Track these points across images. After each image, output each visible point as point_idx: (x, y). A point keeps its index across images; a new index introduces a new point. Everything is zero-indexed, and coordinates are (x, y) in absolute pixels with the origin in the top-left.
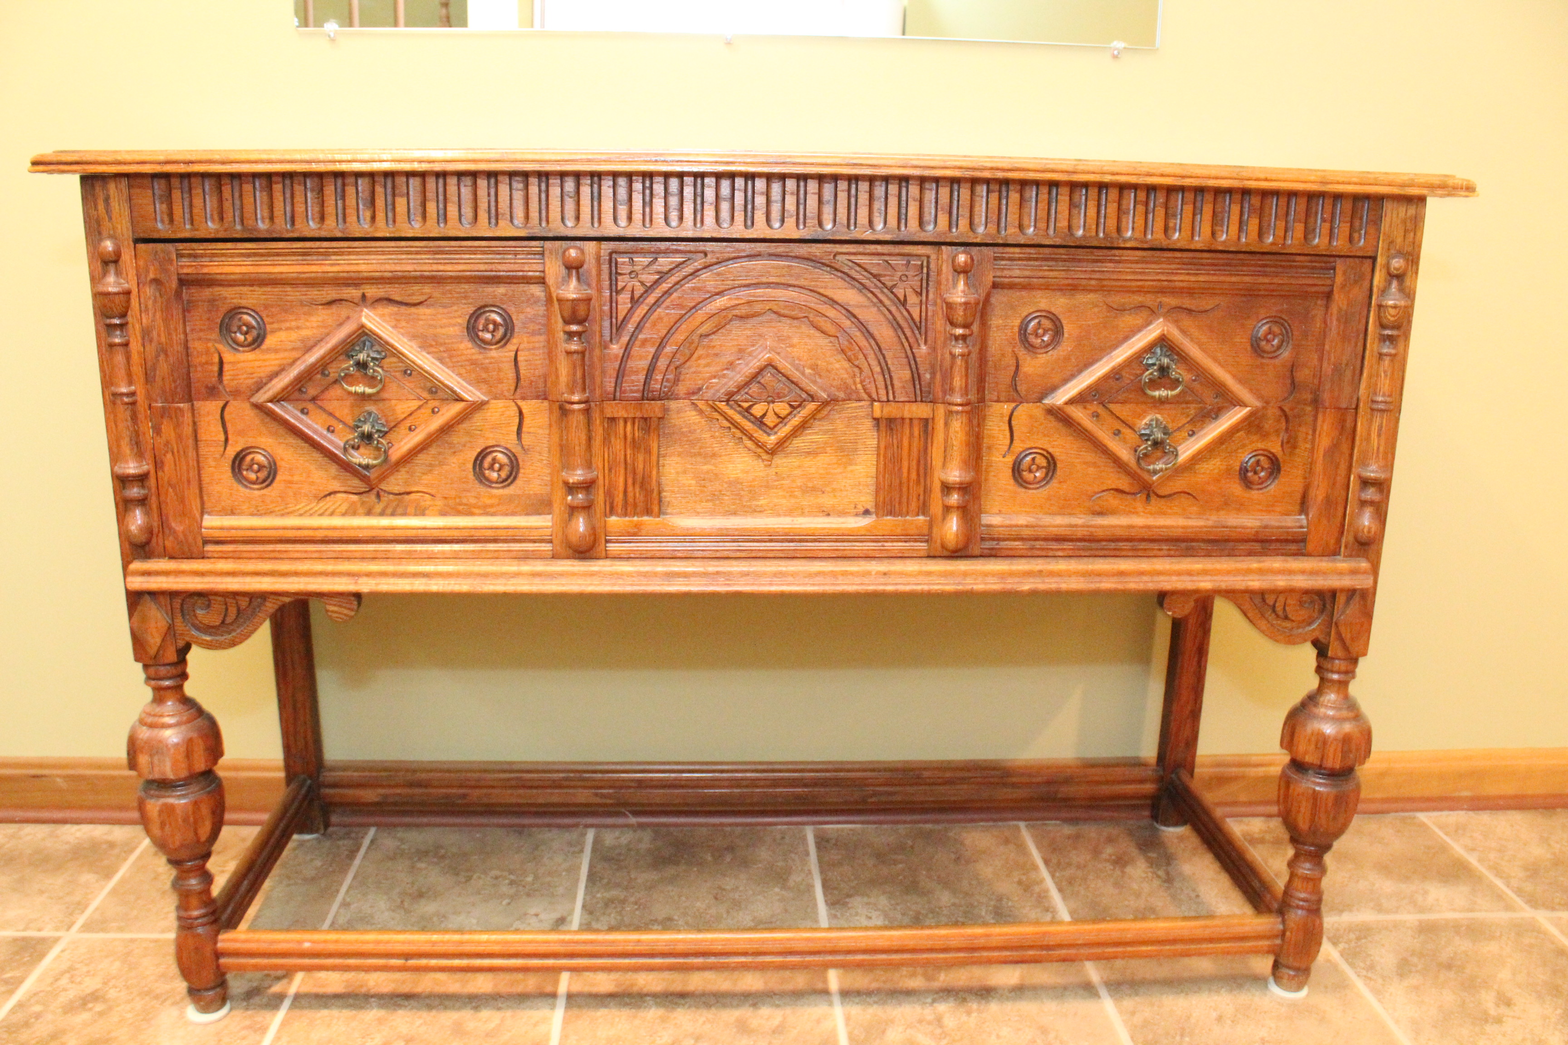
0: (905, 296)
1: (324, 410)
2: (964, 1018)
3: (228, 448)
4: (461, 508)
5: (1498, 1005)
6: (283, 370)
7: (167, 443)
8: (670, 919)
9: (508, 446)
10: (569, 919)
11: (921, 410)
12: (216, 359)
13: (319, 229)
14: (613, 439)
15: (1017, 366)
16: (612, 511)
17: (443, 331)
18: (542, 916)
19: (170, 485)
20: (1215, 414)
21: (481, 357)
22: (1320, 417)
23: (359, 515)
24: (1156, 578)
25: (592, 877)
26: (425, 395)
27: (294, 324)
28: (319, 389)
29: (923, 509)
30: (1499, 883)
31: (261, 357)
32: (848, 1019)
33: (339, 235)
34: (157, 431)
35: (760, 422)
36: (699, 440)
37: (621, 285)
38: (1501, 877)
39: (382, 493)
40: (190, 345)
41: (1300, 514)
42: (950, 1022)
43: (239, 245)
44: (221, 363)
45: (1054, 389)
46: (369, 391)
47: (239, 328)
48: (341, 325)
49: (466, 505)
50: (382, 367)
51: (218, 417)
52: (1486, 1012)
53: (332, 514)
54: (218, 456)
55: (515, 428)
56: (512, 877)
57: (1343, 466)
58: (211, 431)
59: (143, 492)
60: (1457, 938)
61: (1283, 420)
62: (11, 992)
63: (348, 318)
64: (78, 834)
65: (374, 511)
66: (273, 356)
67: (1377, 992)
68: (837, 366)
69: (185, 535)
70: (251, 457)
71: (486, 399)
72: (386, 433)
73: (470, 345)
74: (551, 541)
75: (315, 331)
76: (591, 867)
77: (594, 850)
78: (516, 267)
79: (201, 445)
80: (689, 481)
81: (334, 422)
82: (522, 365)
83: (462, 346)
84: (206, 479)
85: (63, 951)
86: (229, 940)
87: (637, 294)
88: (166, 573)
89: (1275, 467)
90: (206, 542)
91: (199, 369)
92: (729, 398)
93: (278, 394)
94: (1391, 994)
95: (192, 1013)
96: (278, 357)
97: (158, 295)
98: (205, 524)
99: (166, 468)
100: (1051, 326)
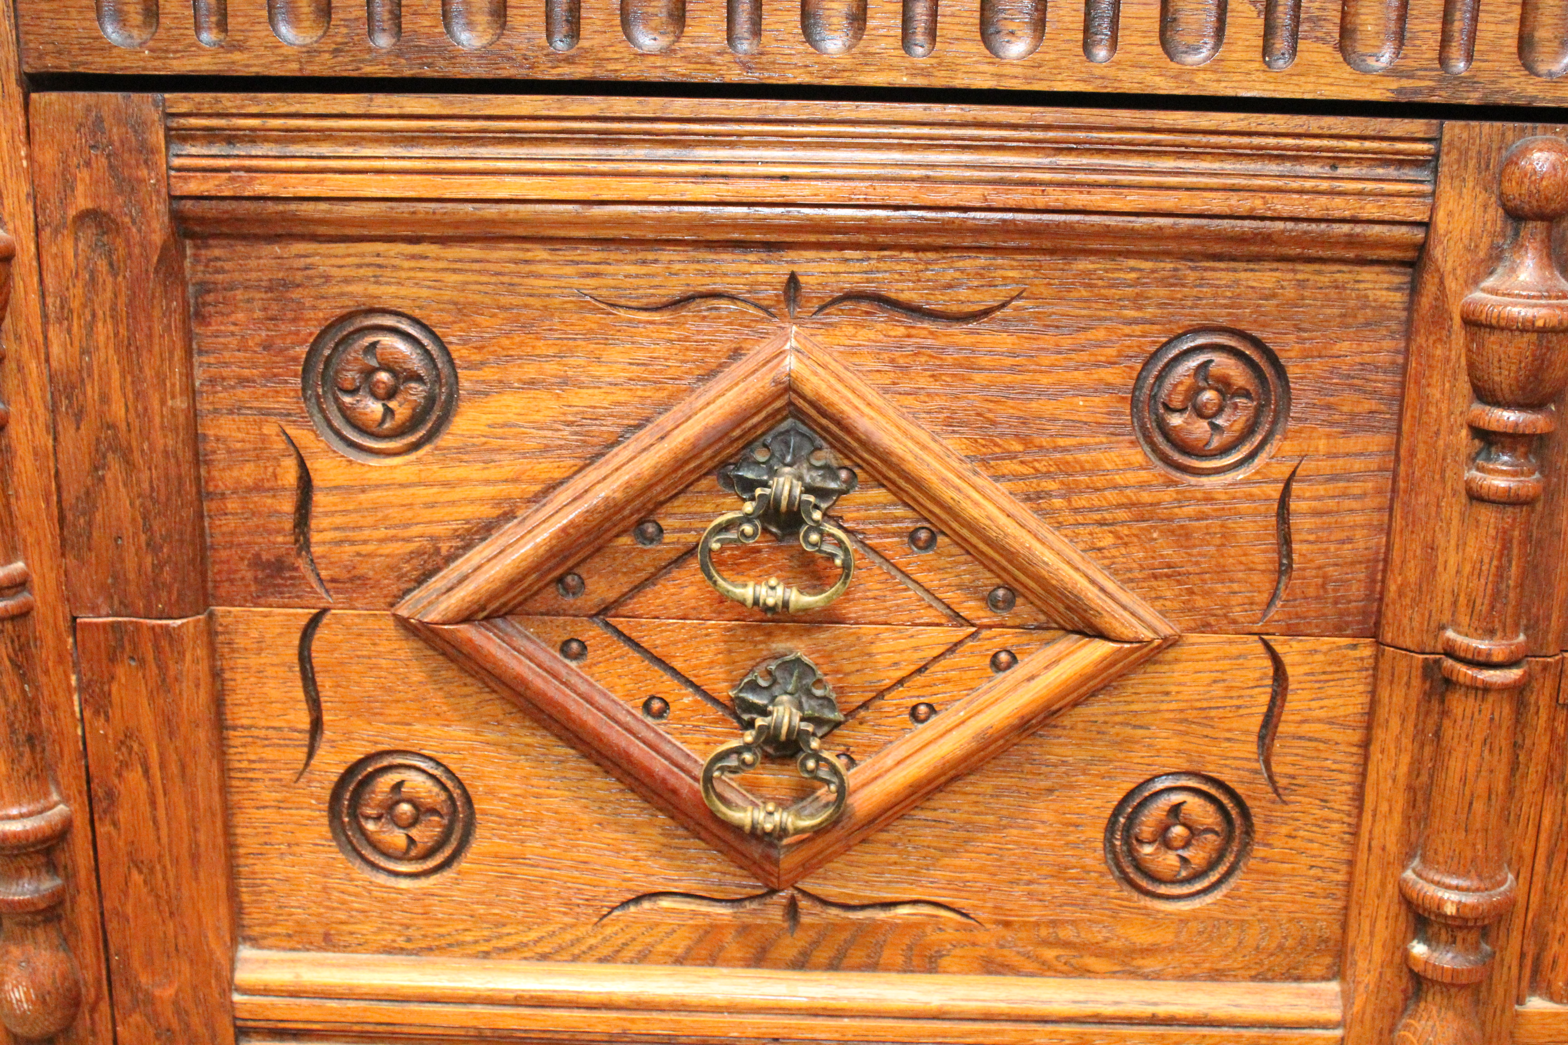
1: (635, 645)
3: (323, 752)
4: (1049, 954)
6: (508, 516)
7: (127, 737)
9: (1226, 776)
12: (290, 476)
13: (668, 52)
16: (1536, 984)
17: (1048, 407)
19: (137, 865)
21: (1168, 495)
23: (729, 963)
26: (970, 608)
27: (551, 367)
28: (623, 584)
31: (438, 472)
33: (735, 76)
34: (97, 699)
39: (805, 903)
40: (210, 429)
43: (382, 102)
44: (306, 487)
46: (798, 599)
47: (368, 373)
48: (710, 374)
49: (1066, 944)
50: (837, 520)
51: (291, 654)
53: (643, 958)
54: (287, 775)
55: (1255, 723)
58: (268, 699)
59: (49, 884)
63: (736, 354)
65: (773, 955)
66: (472, 471)
69: (180, 1011)
70: (393, 778)
71: (1166, 629)
72: (837, 724)
73: (1137, 455)
75: (622, 396)
78: (1340, 207)
79: (235, 737)
81: (666, 685)
82: (1301, 525)
83: (1110, 458)
84: (247, 840)
90: (245, 1032)
91: (232, 505)
93: (494, 596)
96: (492, 473)
97: (102, 265)
98: (242, 976)
99: (122, 815)
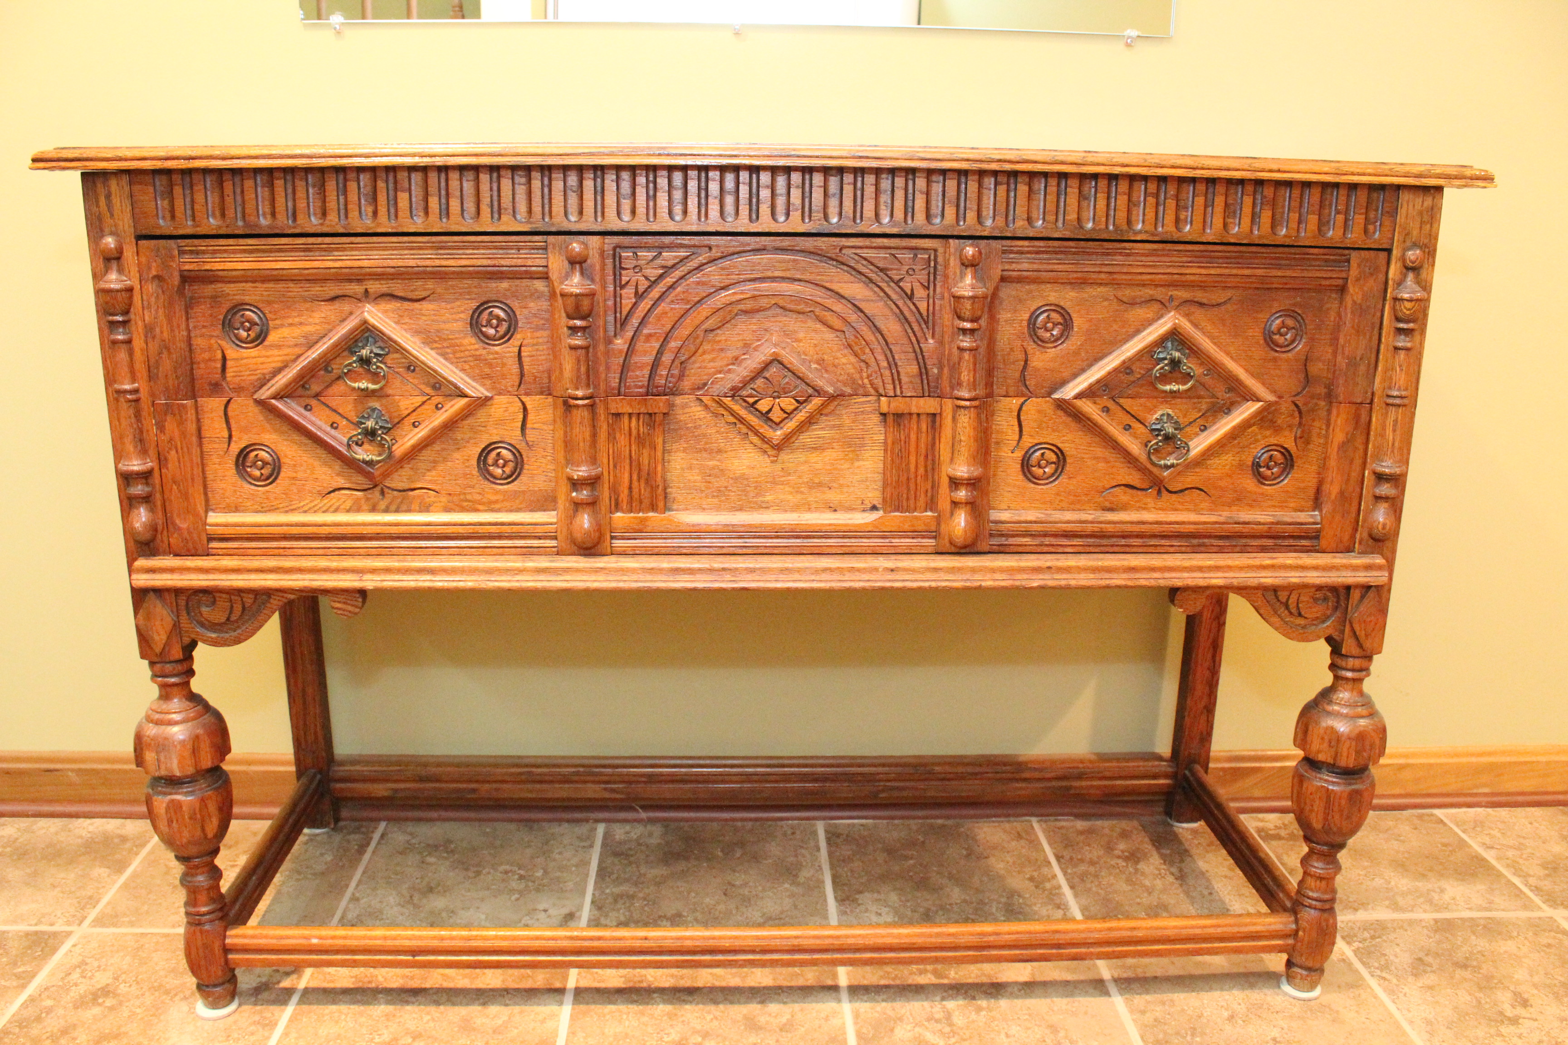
0: (912, 290)
1: (328, 406)
2: (973, 1016)
3: (233, 444)
4: (465, 504)
5: (1513, 1007)
6: (286, 366)
7: (171, 440)
8: (679, 915)
9: (513, 442)
10: (577, 914)
11: (929, 405)
12: (219, 355)
13: (322, 224)
14: (618, 435)
15: (1026, 361)
16: (617, 507)
17: (447, 326)
18: (551, 912)
19: (175, 482)
20: (1227, 409)
21: (484, 352)
22: (1334, 412)
23: (363, 511)
24: (1167, 575)
25: (602, 873)
26: (428, 390)
27: (297, 320)
28: (322, 386)
29: (931, 505)
30: (1516, 881)
31: (264, 353)
32: (856, 1015)
33: (341, 230)
34: (161, 428)
35: (766, 416)
36: (704, 435)
37: (625, 279)
38: (1519, 876)
39: (386, 490)
40: (194, 342)
41: (1314, 510)
42: (959, 1020)
43: (242, 241)
44: (224, 358)
45: (1063, 383)
46: (372, 386)
47: (242, 323)
48: (344, 320)
49: (469, 501)
50: (385, 363)
51: (222, 413)
52: (1501, 1013)
53: (336, 510)
54: (222, 453)
55: (520, 424)
56: (522, 872)
57: (1358, 462)
58: (215, 427)
59: (147, 489)
60: (1473, 937)
61: (1297, 414)
62: (24, 986)
63: (351, 313)
64: (91, 828)
65: (378, 507)
66: (276, 352)
67: (1391, 992)
68: (844, 360)
69: (190, 533)
70: (255, 453)
71: (489, 395)
72: (390, 429)
73: (473, 340)
74: (555, 538)
75: (318, 327)
76: (601, 862)
77: (604, 845)
78: (519, 262)
79: (205, 441)
80: (695, 477)
81: (337, 418)
82: (526, 360)
83: (466, 341)
84: (210, 476)
85: (74, 946)
86: (237, 936)
87: (641, 289)
88: (172, 570)
89: (1289, 461)
90: (211, 539)
91: (202, 365)
92: (735, 392)
93: (282, 390)
94: (1405, 995)
95: (201, 1008)
96: (281, 353)
97: (160, 292)
98: (209, 521)
99: (170, 466)
100: (1060, 320)
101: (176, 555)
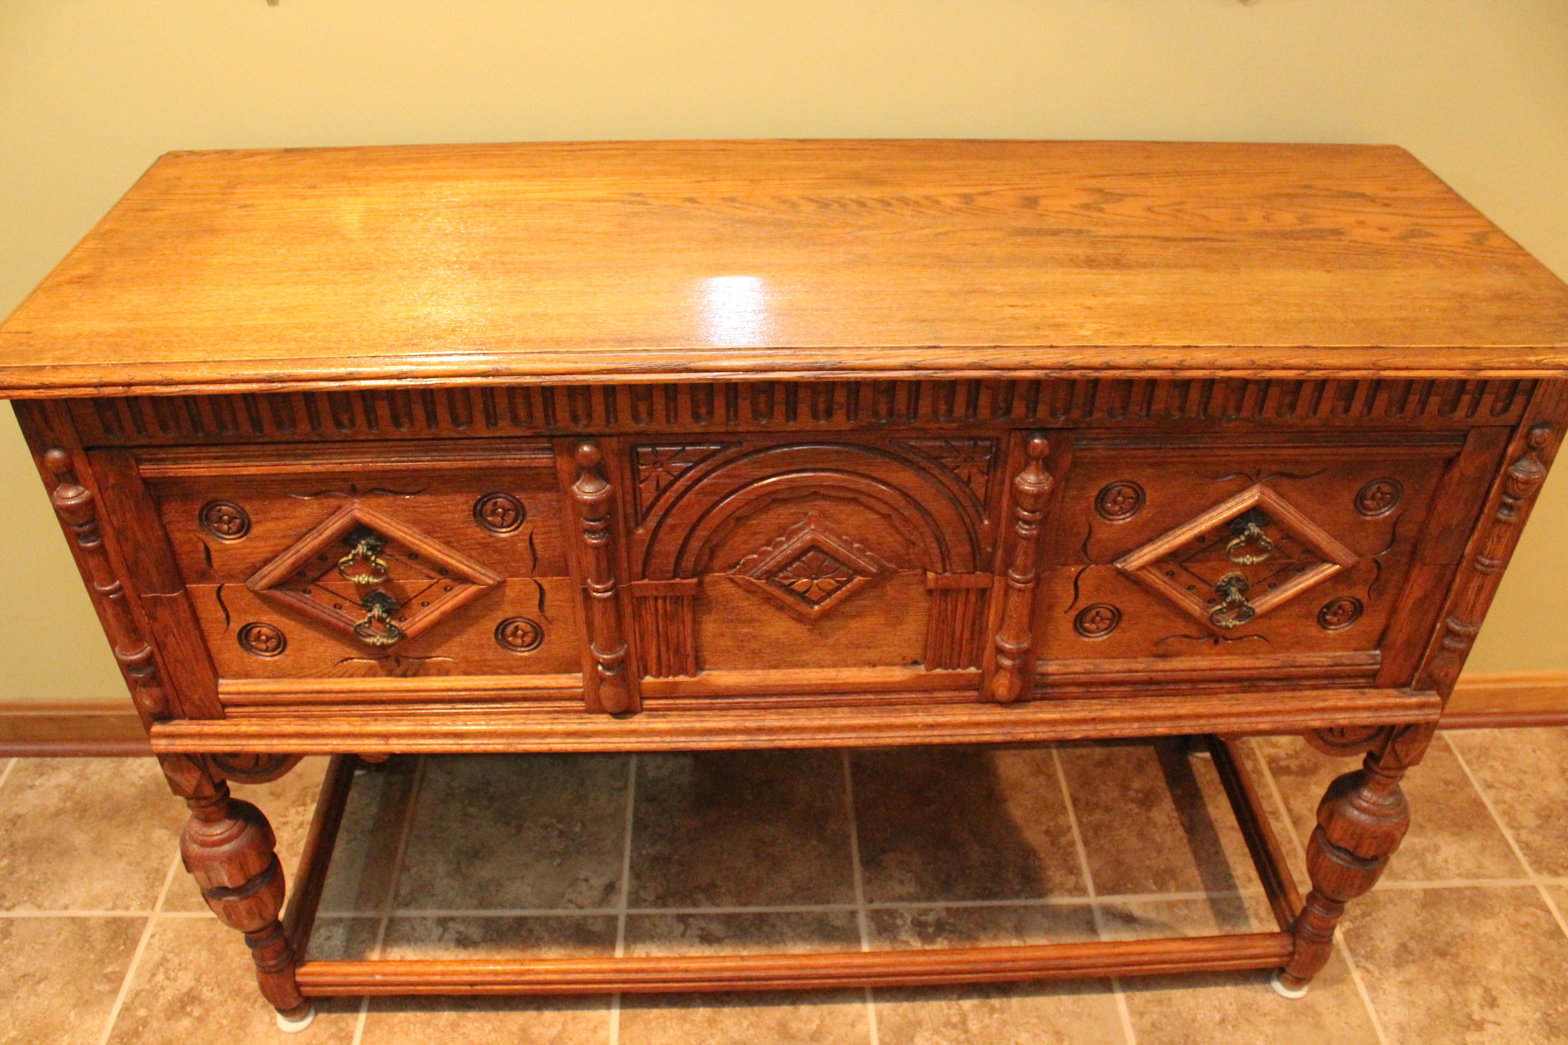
0: (969, 478)
1: (327, 590)
2: (987, 1020)
3: (232, 624)
4: (484, 669)
5: (1482, 1007)
6: (276, 556)
7: (166, 627)
8: (714, 885)
9: (531, 617)
10: (617, 886)
11: (979, 579)
12: (201, 547)
13: (293, 433)
14: (643, 613)
15: (1090, 532)
16: (646, 672)
17: (449, 517)
18: (593, 881)
19: (178, 662)
20: (1301, 569)
21: (492, 540)
22: (1415, 572)
23: (380, 677)
24: (1213, 721)
25: (639, 825)
26: (435, 575)
27: (280, 514)
28: (319, 574)
29: (977, 663)
30: (1508, 834)
31: (250, 544)
32: (880, 1019)
33: (316, 438)
34: (153, 617)
35: (803, 596)
36: (738, 607)
37: (643, 475)
38: (1512, 827)
39: (401, 659)
40: (172, 537)
41: (1376, 648)
42: (973, 1026)
44: (208, 551)
45: (1126, 552)
46: (373, 580)
47: (221, 518)
48: (333, 515)
49: (490, 666)
51: (215, 597)
52: (1469, 1016)
53: (349, 678)
54: (222, 631)
55: (537, 602)
56: (560, 826)
57: (1432, 614)
58: (210, 612)
59: (152, 672)
60: (1457, 915)
61: (1375, 571)
62: (115, 991)
63: (340, 507)
64: (142, 772)
65: (395, 674)
66: (261, 544)
67: (1372, 988)
68: (890, 539)
69: (203, 702)
70: (257, 630)
71: (503, 580)
72: (398, 610)
73: (478, 530)
74: (582, 700)
75: (305, 521)
76: (636, 810)
77: (638, 785)
78: (523, 463)
79: (202, 622)
80: (726, 642)
81: (340, 601)
82: (538, 547)
83: (469, 531)
84: (214, 650)
85: (153, 936)
87: (663, 484)
88: (191, 736)
89: (1358, 609)
90: (225, 705)
91: (185, 558)
92: (769, 575)
93: (277, 581)
94: (1384, 992)
95: (283, 1023)
96: (268, 544)
97: (123, 497)
98: (221, 689)
99: (169, 649)
100: (1132, 494)
101: (191, 718)
